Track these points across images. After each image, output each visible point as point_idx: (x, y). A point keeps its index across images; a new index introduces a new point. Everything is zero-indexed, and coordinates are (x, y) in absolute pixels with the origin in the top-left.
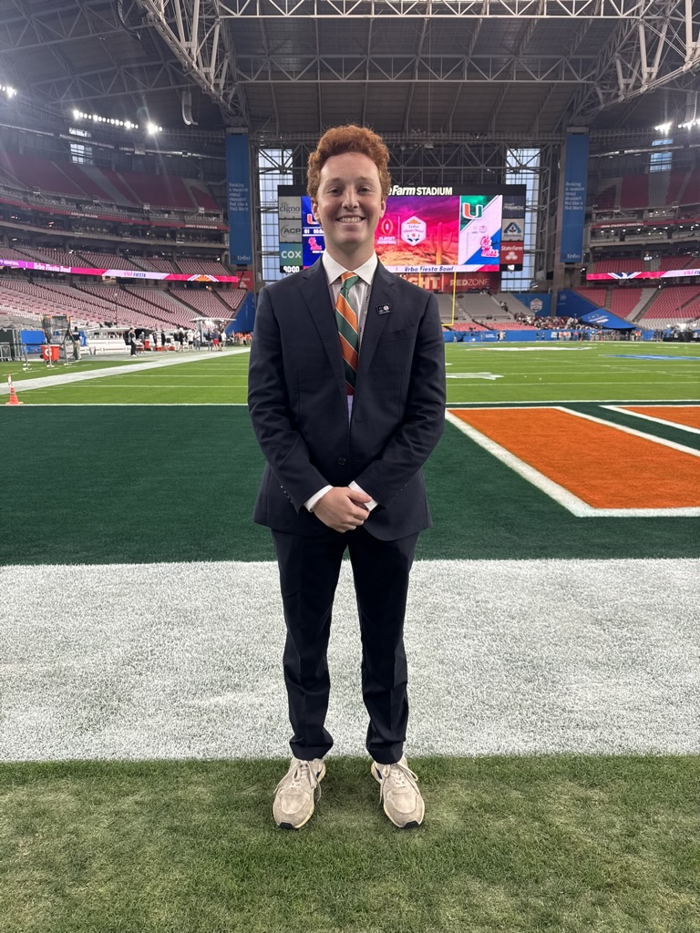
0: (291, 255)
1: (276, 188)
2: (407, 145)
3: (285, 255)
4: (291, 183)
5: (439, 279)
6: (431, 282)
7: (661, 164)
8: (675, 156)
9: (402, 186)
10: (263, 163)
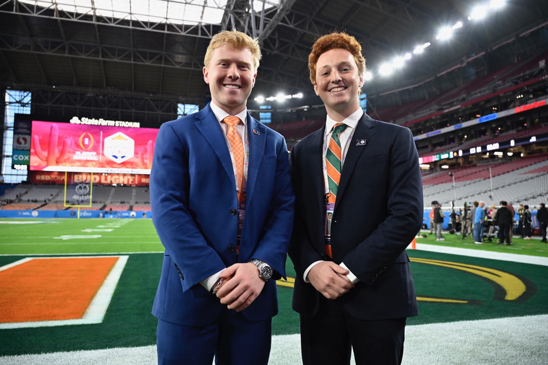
0: (21, 158)
1: (14, 115)
2: (104, 96)
3: (16, 157)
4: (29, 113)
5: (134, 177)
6: (128, 180)
7: (266, 119)
8: (272, 115)
9: (105, 119)
10: (7, 99)
